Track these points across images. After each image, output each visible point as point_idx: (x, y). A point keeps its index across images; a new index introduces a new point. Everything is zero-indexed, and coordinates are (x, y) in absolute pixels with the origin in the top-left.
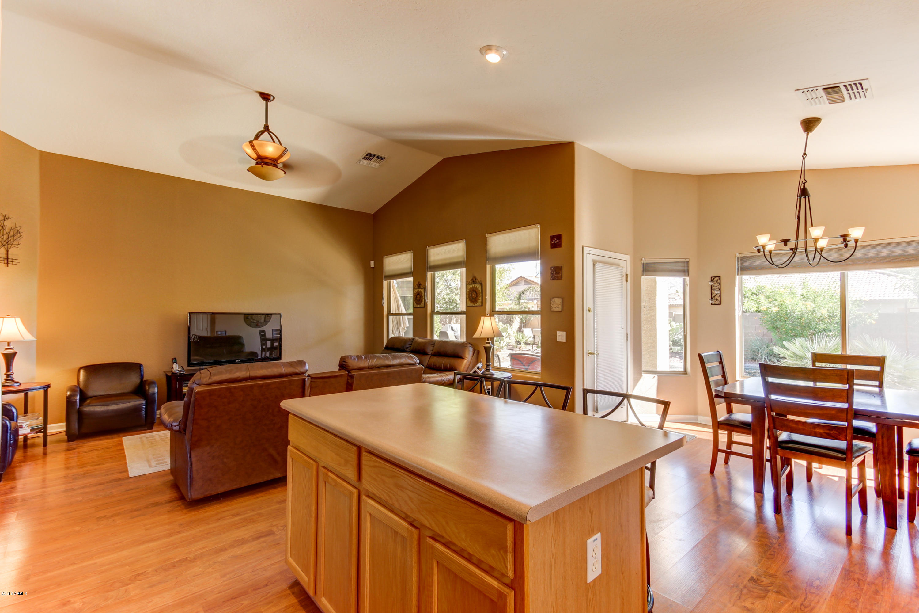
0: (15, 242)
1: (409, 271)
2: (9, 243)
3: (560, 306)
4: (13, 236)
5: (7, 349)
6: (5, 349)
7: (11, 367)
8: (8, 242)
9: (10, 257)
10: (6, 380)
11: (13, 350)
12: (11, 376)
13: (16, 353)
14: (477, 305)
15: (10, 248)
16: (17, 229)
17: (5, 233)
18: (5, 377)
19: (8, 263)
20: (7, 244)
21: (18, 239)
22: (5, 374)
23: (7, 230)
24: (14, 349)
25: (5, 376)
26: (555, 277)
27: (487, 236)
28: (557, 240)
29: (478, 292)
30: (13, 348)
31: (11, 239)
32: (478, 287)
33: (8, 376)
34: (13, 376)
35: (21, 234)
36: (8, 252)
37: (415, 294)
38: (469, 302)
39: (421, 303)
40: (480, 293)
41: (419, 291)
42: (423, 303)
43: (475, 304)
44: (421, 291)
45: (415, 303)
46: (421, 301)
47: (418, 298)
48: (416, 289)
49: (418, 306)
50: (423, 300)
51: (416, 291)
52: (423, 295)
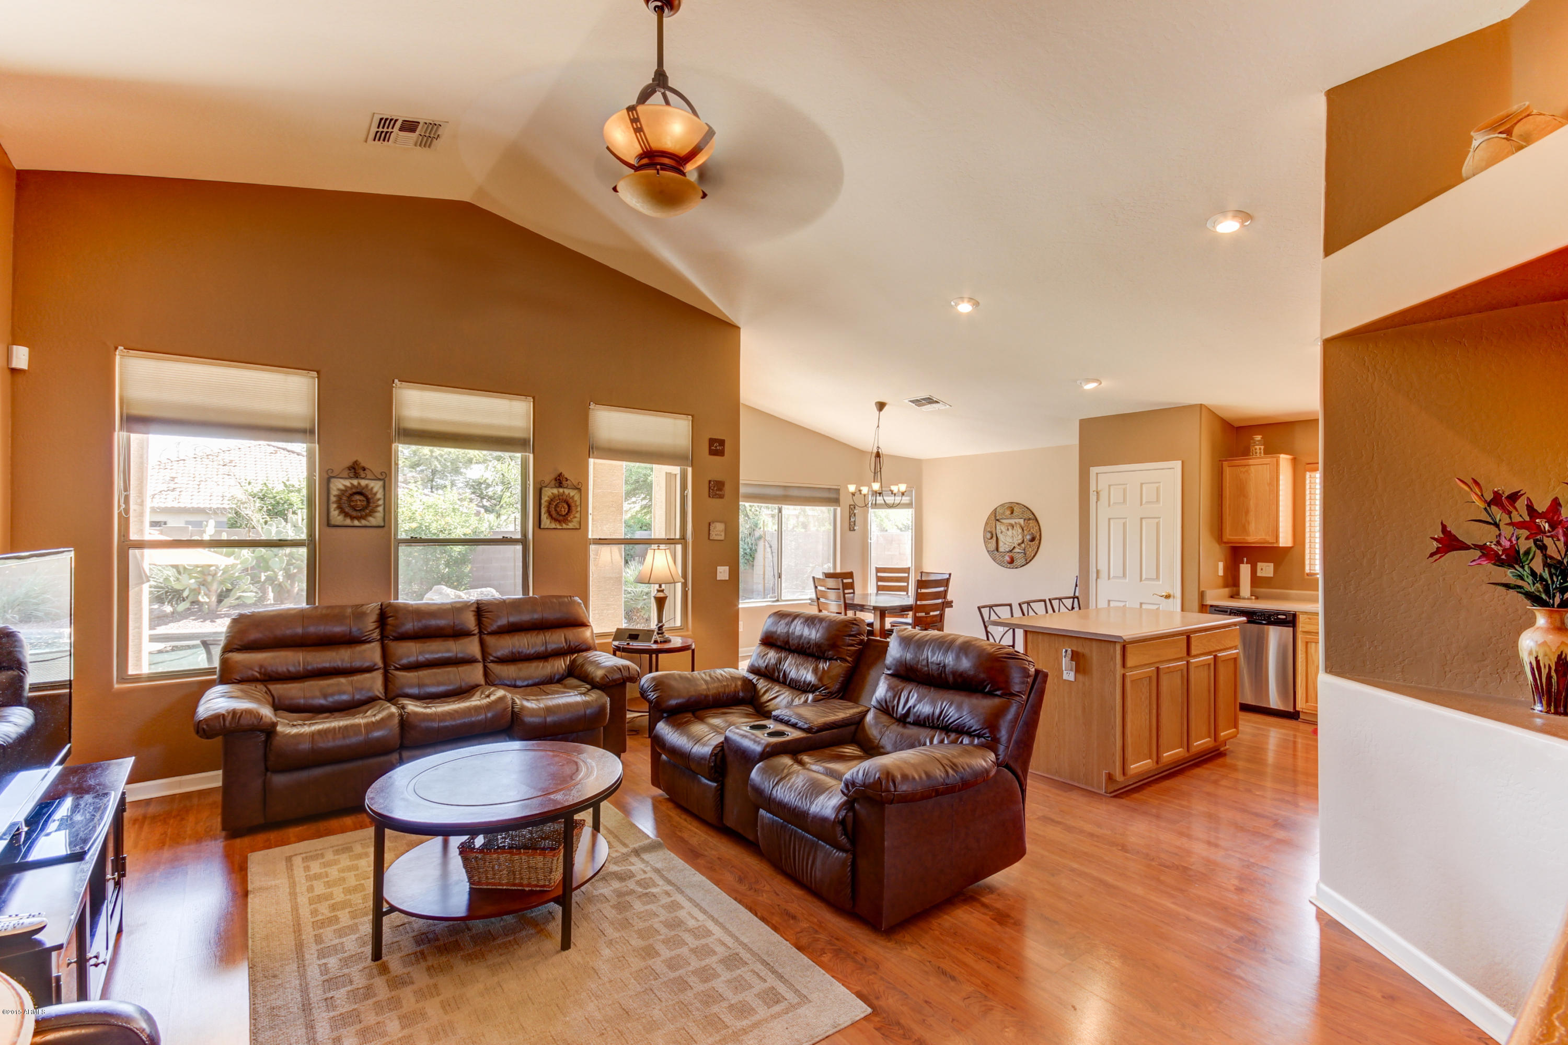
1: (306, 425)
3: (723, 534)
14: (568, 527)
26: (716, 494)
27: (592, 406)
28: (720, 445)
29: (573, 505)
32: (572, 494)
37: (343, 492)
38: (548, 521)
39: (371, 516)
40: (576, 506)
41: (359, 484)
42: (379, 515)
43: (565, 526)
44: (370, 487)
45: (339, 515)
46: (372, 512)
47: (359, 503)
48: (346, 478)
49: (356, 523)
50: (381, 509)
51: (347, 483)
52: (380, 495)
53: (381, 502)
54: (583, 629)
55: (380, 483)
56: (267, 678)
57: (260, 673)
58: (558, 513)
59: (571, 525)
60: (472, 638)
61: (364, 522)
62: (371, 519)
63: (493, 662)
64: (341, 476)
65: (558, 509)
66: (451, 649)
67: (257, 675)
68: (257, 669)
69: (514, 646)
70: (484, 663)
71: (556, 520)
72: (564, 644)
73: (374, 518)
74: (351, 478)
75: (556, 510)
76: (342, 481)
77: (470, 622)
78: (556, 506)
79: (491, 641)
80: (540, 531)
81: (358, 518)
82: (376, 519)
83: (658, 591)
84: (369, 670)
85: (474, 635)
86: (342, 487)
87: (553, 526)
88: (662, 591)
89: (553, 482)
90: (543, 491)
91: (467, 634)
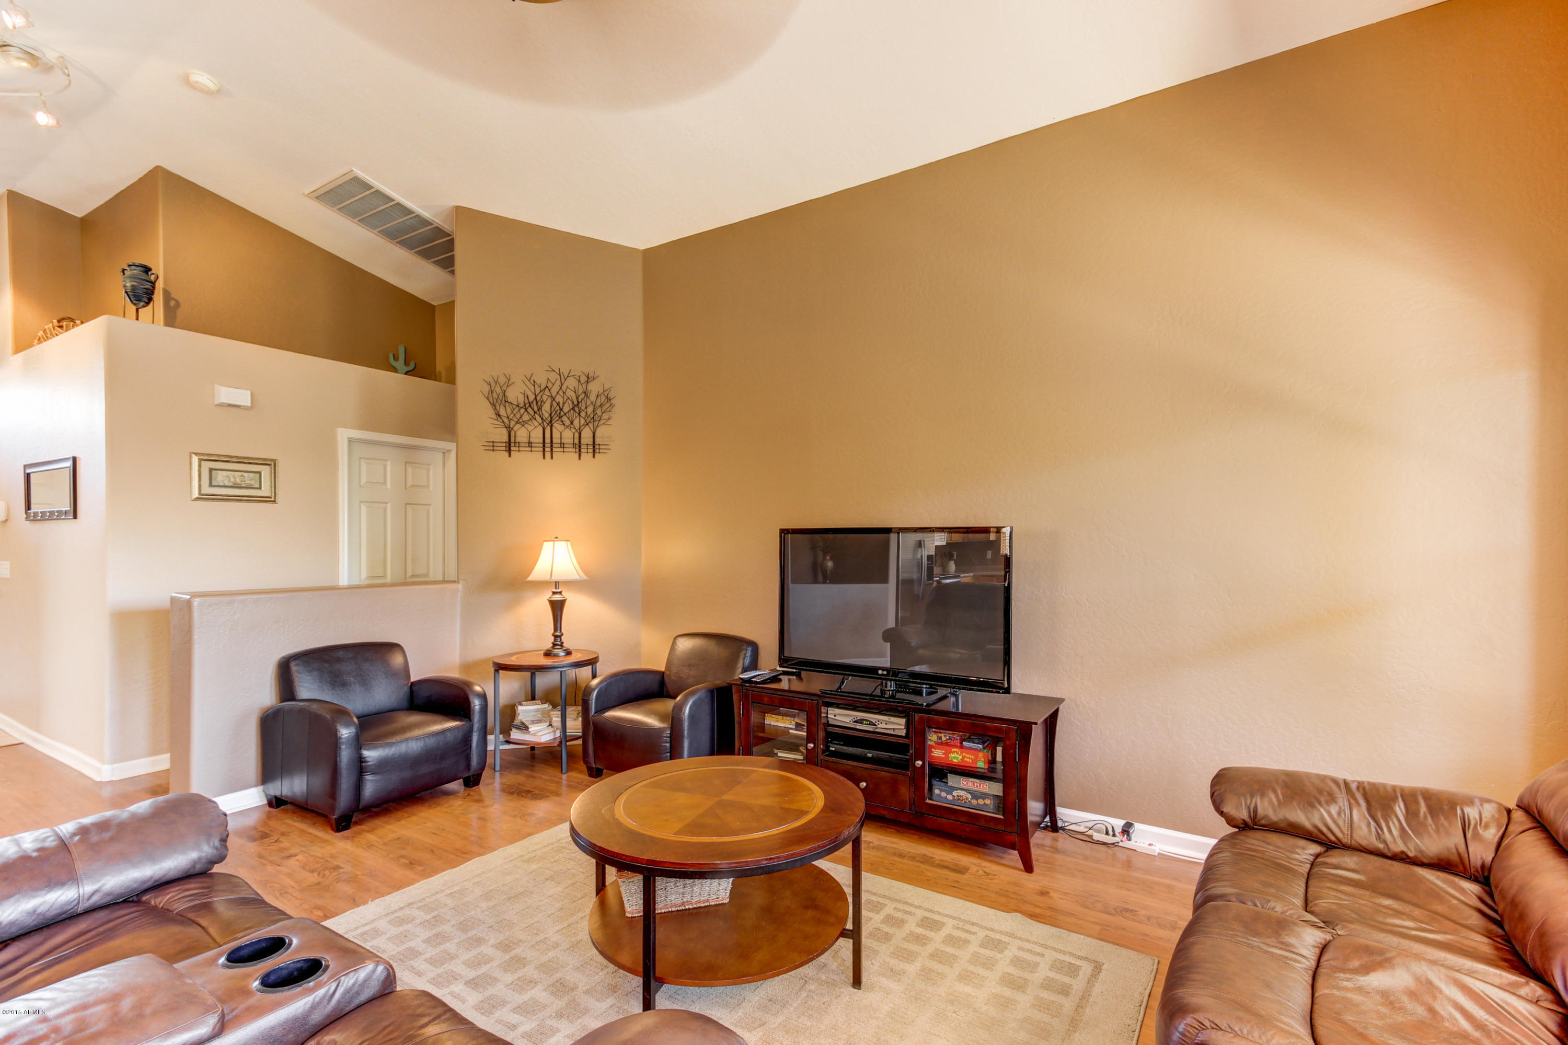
0: (605, 416)
2: (596, 419)
4: (601, 406)
5: (554, 593)
6: (551, 594)
7: (561, 622)
8: (595, 417)
9: (597, 441)
10: (554, 645)
11: (561, 594)
12: (560, 638)
13: (564, 601)
15: (598, 427)
16: (606, 394)
17: (589, 403)
19: (594, 452)
20: (592, 420)
21: (608, 410)
22: (553, 636)
23: (593, 398)
24: (563, 593)
25: (553, 638)
30: (561, 592)
31: (599, 412)
33: (556, 638)
34: (563, 639)
35: (612, 402)
36: (593, 433)
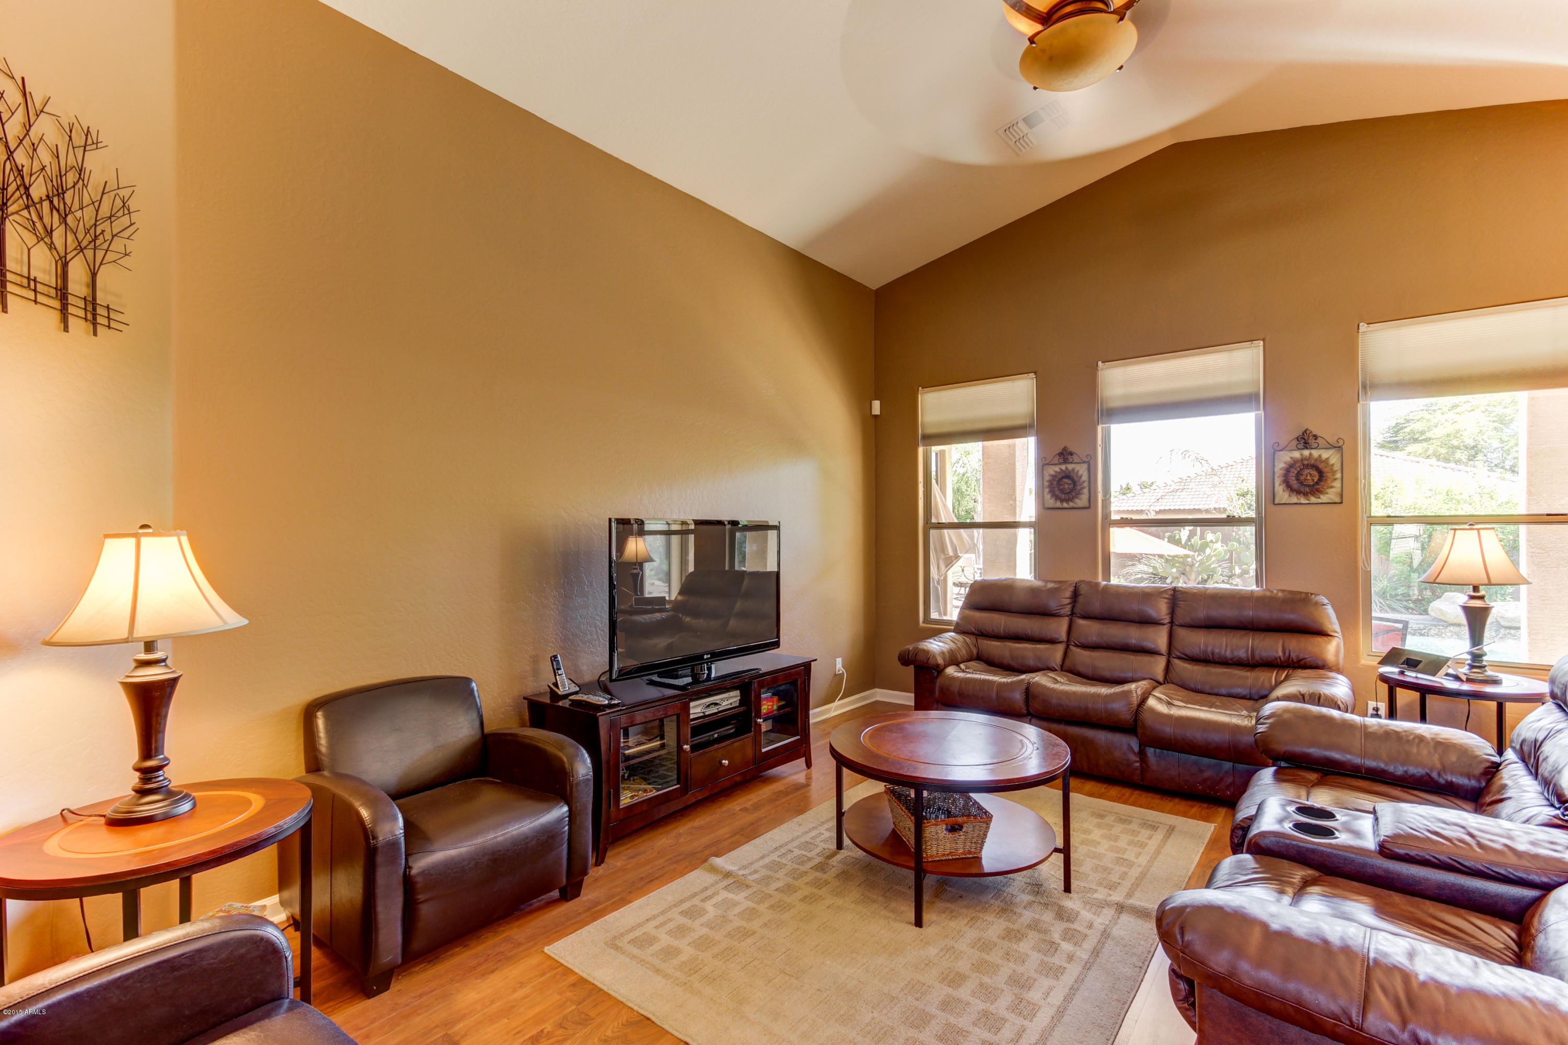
2: (98, 242)
4: (109, 218)
5: (142, 664)
6: (134, 665)
7: (160, 735)
8: (94, 240)
9: (101, 298)
10: (142, 792)
11: (166, 666)
12: (161, 773)
13: (174, 681)
14: (1320, 500)
15: (101, 264)
16: (122, 193)
18: (135, 778)
19: (95, 324)
20: (92, 246)
21: (124, 233)
22: (137, 769)
24: (168, 663)
25: (138, 774)
27: (1363, 327)
29: (1328, 470)
30: (164, 660)
31: (106, 230)
32: (1327, 456)
33: (147, 774)
34: (168, 772)
35: (132, 218)
36: (94, 275)
37: (1054, 476)
38: (1286, 495)
39: (1077, 498)
40: (1334, 473)
41: (1067, 468)
42: (1084, 497)
43: (1313, 500)
44: (1076, 470)
45: (1051, 499)
46: (1078, 494)
47: (1066, 486)
48: (1056, 464)
49: (1065, 505)
50: (1086, 491)
51: (1057, 469)
52: (1085, 478)
53: (1086, 484)
54: (1320, 640)
55: (1085, 466)
56: (980, 634)
57: (975, 629)
58: (1302, 483)
59: (1324, 498)
60: (1161, 627)
61: (1071, 504)
62: (1077, 500)
63: (1179, 658)
64: (1052, 463)
65: (1302, 478)
66: (1133, 635)
67: (974, 630)
68: (973, 625)
69: (1206, 645)
70: (1169, 657)
71: (1298, 492)
72: (1280, 654)
73: (1080, 499)
74: (1060, 464)
75: (1298, 479)
76: (1053, 467)
77: (1161, 610)
78: (1299, 474)
79: (1182, 633)
80: (1272, 506)
81: (1067, 501)
82: (1082, 501)
83: (1472, 597)
84: (1053, 642)
85: (1163, 624)
86: (1053, 473)
87: (1294, 499)
88: (1482, 598)
89: (1295, 442)
90: (1276, 456)
91: (1155, 623)
